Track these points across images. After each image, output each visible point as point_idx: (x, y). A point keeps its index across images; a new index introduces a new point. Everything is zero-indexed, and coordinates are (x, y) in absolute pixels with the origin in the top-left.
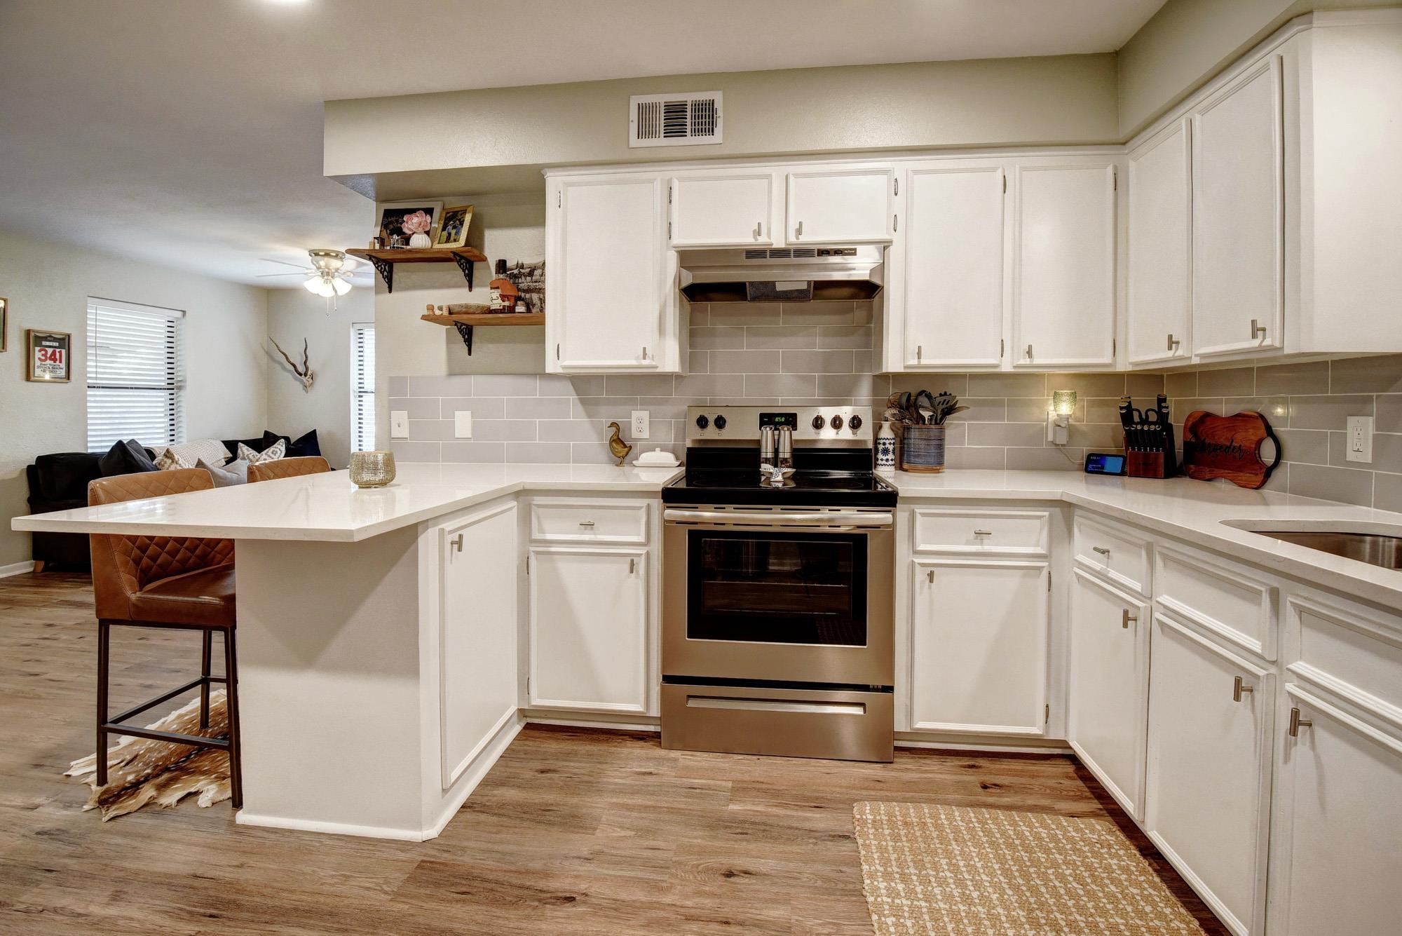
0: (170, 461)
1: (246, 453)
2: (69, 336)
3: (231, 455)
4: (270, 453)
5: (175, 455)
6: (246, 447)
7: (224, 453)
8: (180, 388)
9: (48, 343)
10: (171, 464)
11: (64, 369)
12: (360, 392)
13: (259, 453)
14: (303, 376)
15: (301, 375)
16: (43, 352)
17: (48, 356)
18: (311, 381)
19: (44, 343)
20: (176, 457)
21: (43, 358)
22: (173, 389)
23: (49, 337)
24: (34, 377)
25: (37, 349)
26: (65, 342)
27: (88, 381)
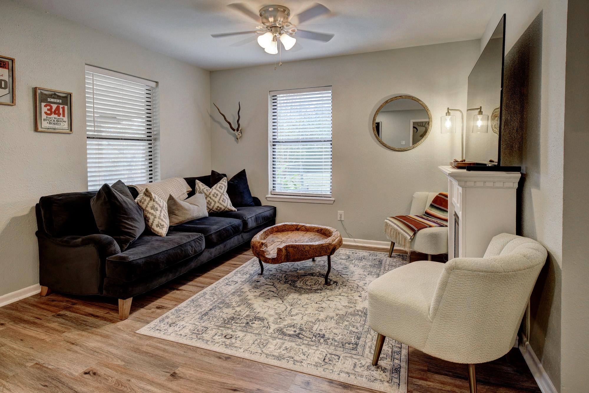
0: (149, 199)
1: (202, 188)
2: (71, 95)
3: (191, 189)
4: (218, 188)
5: (152, 194)
6: (201, 183)
7: (187, 188)
8: (155, 139)
9: (52, 100)
10: (149, 202)
11: (67, 122)
12: (273, 142)
13: (211, 188)
14: (236, 131)
15: (234, 130)
16: (49, 107)
17: (53, 110)
18: (240, 135)
19: (49, 100)
20: (153, 195)
21: (49, 112)
22: (151, 140)
23: (54, 95)
24: (42, 128)
25: (43, 104)
26: (67, 99)
27: (87, 133)
